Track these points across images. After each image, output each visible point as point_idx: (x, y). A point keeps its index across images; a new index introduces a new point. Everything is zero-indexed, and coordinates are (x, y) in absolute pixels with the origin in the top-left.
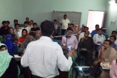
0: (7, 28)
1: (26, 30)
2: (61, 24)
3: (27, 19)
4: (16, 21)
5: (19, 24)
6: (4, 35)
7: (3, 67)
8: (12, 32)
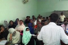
0: (28, 20)
1: (39, 21)
2: (59, 18)
3: (39, 15)
4: (33, 16)
5: (35, 18)
6: (27, 24)
7: (27, 40)
8: (32, 22)
